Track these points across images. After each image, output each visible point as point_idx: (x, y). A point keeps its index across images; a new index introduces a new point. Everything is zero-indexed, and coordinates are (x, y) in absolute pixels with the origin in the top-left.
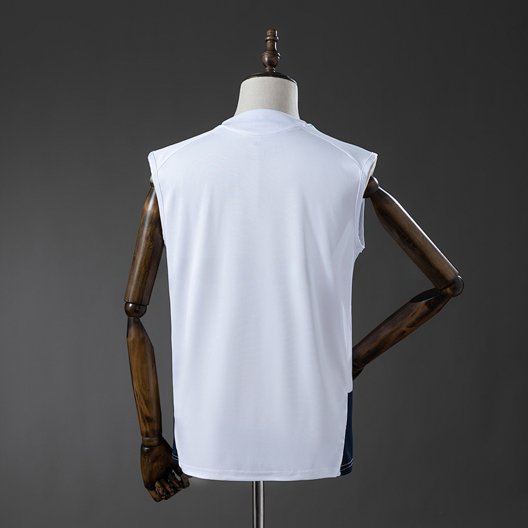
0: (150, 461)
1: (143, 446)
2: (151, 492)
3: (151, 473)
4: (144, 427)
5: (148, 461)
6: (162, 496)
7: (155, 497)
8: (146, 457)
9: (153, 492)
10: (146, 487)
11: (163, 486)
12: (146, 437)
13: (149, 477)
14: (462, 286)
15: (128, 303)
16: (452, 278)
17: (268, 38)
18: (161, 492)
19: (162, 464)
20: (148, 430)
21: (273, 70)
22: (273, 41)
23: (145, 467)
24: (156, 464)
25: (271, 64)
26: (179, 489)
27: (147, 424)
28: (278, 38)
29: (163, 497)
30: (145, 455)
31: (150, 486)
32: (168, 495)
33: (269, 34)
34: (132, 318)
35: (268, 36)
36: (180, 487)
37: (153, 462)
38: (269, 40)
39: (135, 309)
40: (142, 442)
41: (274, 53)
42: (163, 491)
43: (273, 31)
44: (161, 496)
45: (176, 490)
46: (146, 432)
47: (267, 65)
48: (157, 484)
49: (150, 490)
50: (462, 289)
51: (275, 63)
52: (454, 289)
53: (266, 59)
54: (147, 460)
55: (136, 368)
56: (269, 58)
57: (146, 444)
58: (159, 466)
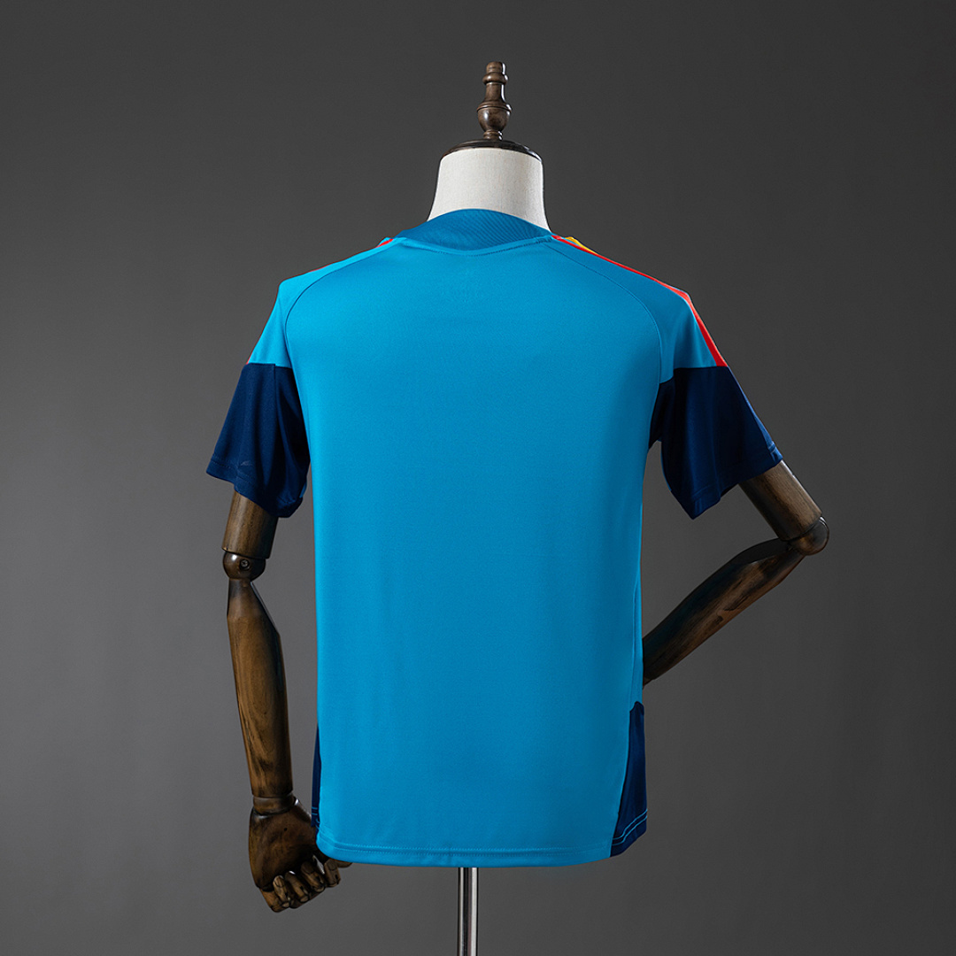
0: (265, 839)
1: (254, 812)
2: (266, 893)
3: (266, 860)
4: (256, 778)
5: (261, 840)
6: (283, 903)
7: (272, 903)
8: (258, 832)
9: (269, 895)
10: (257, 885)
11: (288, 885)
12: (260, 796)
13: (263, 869)
14: (826, 535)
15: (228, 554)
16: (810, 521)
17: (489, 77)
18: (282, 895)
19: (290, 846)
20: (264, 784)
21: (499, 136)
22: (499, 82)
23: (256, 850)
24: (276, 845)
25: (495, 124)
26: (319, 890)
27: (262, 774)
28: (506, 77)
29: (284, 905)
30: (256, 829)
31: (264, 884)
32: (296, 902)
33: (491, 71)
34: (237, 581)
35: (489, 74)
36: (321, 886)
37: (271, 841)
38: (490, 81)
39: (240, 566)
40: (253, 805)
41: (499, 104)
42: (286, 894)
43: (498, 65)
44: (281, 903)
45: (312, 893)
46: (260, 788)
47: (487, 126)
48: (276, 882)
49: (264, 890)
50: (825, 540)
51: (502, 123)
52: (812, 541)
53: (486, 116)
54: (259, 838)
55: (242, 671)
56: (490, 114)
57: (258, 808)
58: (285, 849)
